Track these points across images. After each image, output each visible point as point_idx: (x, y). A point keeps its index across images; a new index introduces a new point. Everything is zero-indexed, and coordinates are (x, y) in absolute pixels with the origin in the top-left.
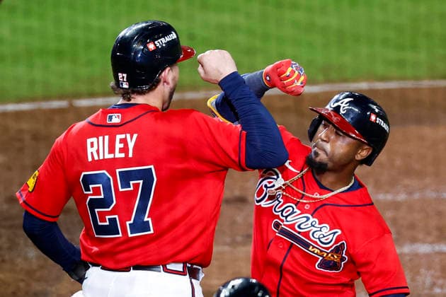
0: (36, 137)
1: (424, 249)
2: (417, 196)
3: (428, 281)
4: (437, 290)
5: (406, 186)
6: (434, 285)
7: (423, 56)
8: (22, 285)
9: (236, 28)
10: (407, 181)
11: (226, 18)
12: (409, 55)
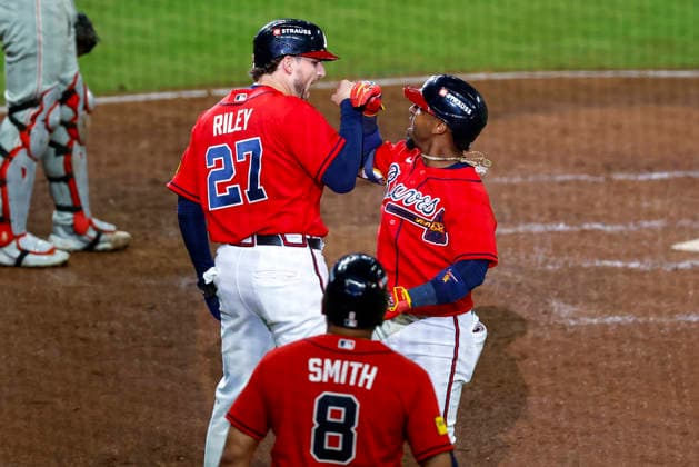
0: (178, 124)
1: (537, 228)
2: (531, 179)
3: (541, 258)
4: (550, 267)
5: (520, 170)
6: (546, 262)
7: (536, 48)
8: (164, 261)
9: (363, 23)
10: (522, 166)
11: (356, 14)
12: (523, 48)
